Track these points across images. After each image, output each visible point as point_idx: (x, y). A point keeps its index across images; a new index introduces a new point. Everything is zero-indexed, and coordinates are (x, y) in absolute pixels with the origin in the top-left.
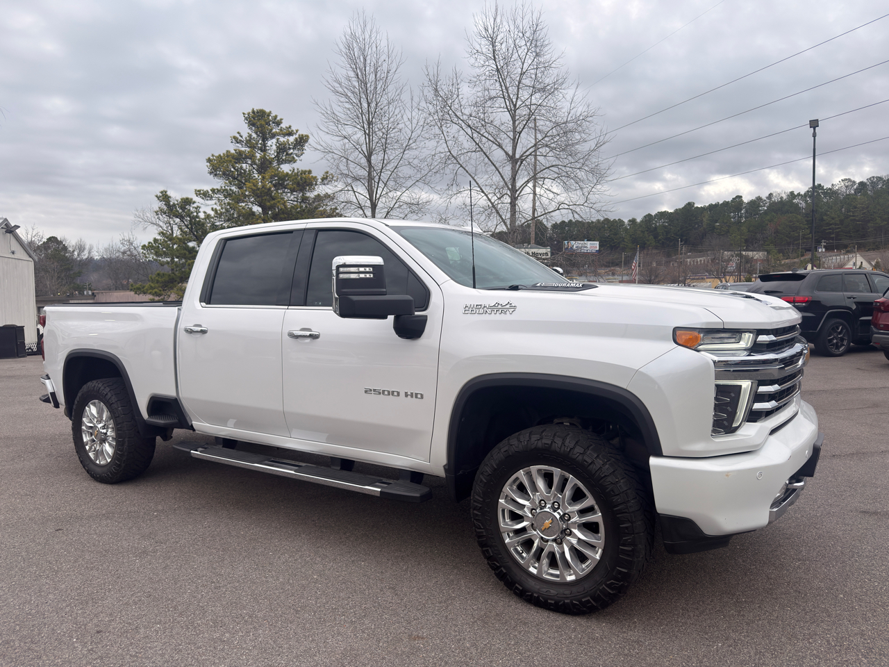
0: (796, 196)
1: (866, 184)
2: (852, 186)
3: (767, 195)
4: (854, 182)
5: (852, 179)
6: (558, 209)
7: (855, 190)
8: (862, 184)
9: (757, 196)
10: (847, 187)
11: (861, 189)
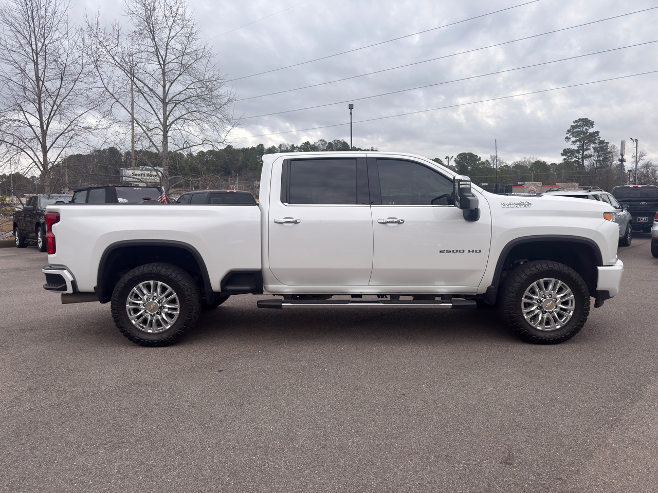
0: (295, 148)
1: (332, 144)
2: (325, 144)
3: (279, 146)
4: (326, 142)
5: (325, 140)
6: (203, 144)
7: (327, 147)
8: (330, 143)
9: (272, 145)
10: (322, 145)
11: (330, 147)
